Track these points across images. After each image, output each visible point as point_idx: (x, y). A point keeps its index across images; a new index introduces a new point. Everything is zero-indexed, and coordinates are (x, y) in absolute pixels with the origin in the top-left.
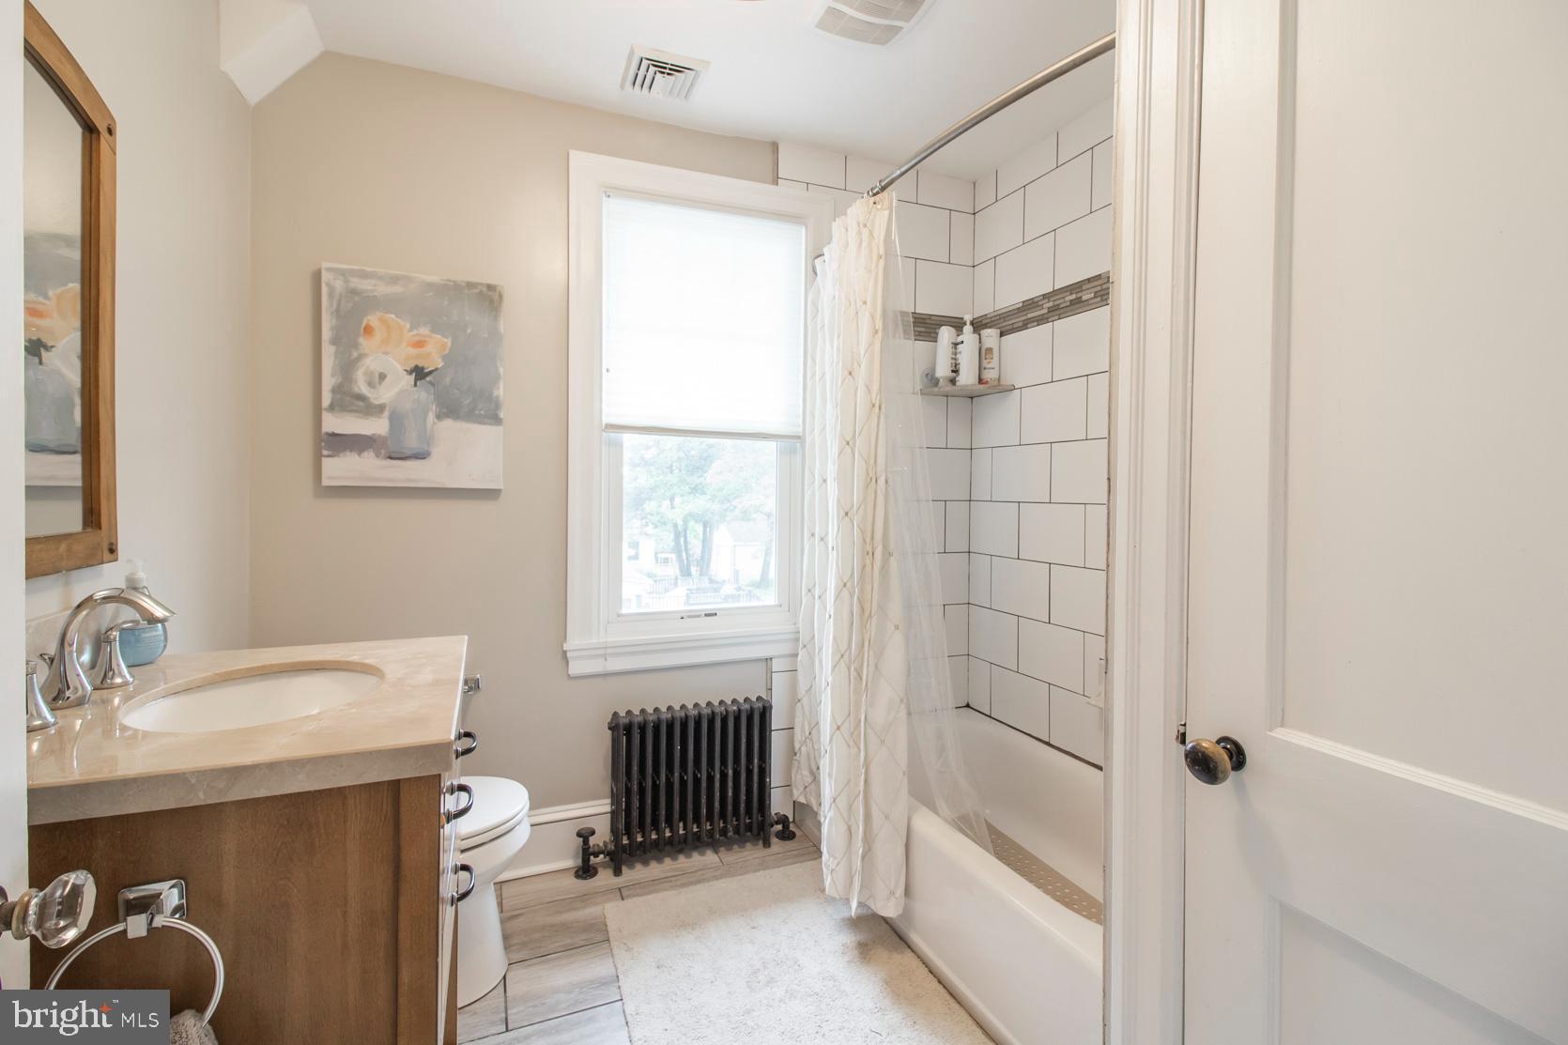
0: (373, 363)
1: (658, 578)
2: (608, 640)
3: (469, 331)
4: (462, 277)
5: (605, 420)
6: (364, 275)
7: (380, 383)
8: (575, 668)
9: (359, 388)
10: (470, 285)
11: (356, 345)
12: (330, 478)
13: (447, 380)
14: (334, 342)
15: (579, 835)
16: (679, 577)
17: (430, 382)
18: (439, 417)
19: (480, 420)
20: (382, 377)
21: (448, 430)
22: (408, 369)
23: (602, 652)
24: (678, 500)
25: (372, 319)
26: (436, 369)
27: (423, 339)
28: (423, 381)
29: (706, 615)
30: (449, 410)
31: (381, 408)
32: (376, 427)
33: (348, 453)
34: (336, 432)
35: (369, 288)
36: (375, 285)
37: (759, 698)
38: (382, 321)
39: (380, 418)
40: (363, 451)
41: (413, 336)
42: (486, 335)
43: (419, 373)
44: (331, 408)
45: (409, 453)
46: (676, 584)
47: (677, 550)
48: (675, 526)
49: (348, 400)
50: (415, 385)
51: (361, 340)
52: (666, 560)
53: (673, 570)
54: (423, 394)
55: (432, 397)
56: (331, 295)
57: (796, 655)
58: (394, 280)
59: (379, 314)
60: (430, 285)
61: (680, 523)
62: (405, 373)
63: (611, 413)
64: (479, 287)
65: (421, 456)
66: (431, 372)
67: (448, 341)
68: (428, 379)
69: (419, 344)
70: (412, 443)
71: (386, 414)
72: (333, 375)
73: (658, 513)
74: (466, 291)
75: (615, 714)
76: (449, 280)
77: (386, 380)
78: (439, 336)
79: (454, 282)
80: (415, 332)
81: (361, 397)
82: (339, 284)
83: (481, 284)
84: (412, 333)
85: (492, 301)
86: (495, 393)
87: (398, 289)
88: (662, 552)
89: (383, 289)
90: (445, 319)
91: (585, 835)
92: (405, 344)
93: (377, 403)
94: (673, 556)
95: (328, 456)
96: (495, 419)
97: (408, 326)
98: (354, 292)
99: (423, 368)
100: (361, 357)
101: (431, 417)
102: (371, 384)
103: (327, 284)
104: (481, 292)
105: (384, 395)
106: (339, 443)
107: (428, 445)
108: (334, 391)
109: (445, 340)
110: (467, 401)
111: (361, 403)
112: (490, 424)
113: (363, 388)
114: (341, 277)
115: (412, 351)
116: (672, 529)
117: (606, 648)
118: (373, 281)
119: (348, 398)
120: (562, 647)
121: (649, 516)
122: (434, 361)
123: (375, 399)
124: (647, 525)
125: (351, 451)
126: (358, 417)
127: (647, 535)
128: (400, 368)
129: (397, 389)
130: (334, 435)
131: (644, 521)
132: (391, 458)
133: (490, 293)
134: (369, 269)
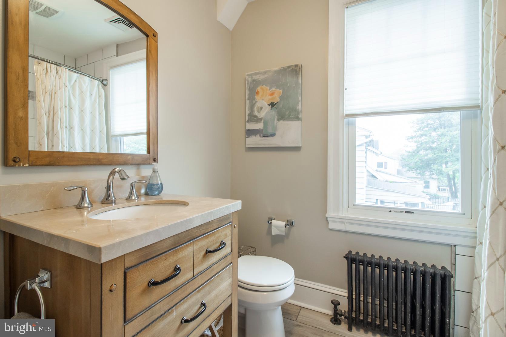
0: (258, 104)
1: (440, 197)
2: (346, 216)
3: (288, 85)
4: (286, 65)
5: (346, 113)
6: (256, 74)
7: (261, 111)
8: (332, 226)
9: (255, 113)
10: (289, 67)
11: (254, 99)
12: (248, 145)
13: (281, 106)
14: (249, 99)
15: (332, 302)
16: (450, 197)
17: (276, 108)
18: (278, 120)
19: (292, 119)
20: (261, 108)
21: (282, 124)
22: (269, 104)
23: (344, 221)
24: (450, 164)
25: (259, 89)
26: (278, 102)
27: (274, 92)
28: (273, 108)
29: (406, 212)
30: (282, 117)
31: (261, 119)
32: (259, 126)
33: (252, 136)
34: (249, 129)
35: (258, 78)
36: (259, 77)
37: (443, 268)
38: (262, 89)
39: (261, 123)
40: (256, 135)
41: (271, 91)
42: (294, 85)
43: (272, 105)
44: (248, 121)
45: (269, 135)
46: (448, 200)
47: (450, 186)
48: (448, 175)
49: (253, 118)
50: (271, 109)
51: (256, 97)
52: (444, 190)
53: (447, 194)
54: (274, 113)
55: (276, 113)
56: (248, 83)
57: (475, 247)
58: (265, 73)
59: (260, 86)
60: (276, 72)
61: (451, 173)
62: (268, 105)
63: (349, 109)
64: (292, 67)
65: (273, 135)
66: (276, 104)
67: (281, 91)
68: (275, 106)
69: (272, 94)
70: (270, 131)
71: (263, 121)
72: (248, 110)
73: (438, 170)
74: (287, 70)
75: (350, 252)
76: (282, 68)
77: (263, 109)
78: (279, 90)
79: (284, 67)
80: (271, 90)
81: (256, 116)
82: (250, 79)
83: (292, 66)
84: (270, 91)
85: (296, 71)
86: (298, 108)
87: (266, 76)
88: (442, 186)
89: (262, 77)
90: (280, 83)
91: (336, 304)
92: (268, 95)
93: (260, 117)
94: (448, 188)
95: (247, 137)
96: (297, 118)
97: (269, 88)
98: (254, 81)
99: (273, 103)
100: (256, 102)
101: (276, 120)
102: (258, 112)
103: (247, 80)
104: (293, 68)
105: (262, 115)
106: (250, 133)
107: (275, 131)
108: (249, 115)
109: (280, 91)
110: (288, 113)
111: (256, 119)
112: (296, 121)
113: (256, 113)
114: (251, 77)
115: (270, 97)
116: (446, 176)
117: (345, 219)
118: (259, 75)
119: (252, 117)
120: (325, 216)
121: (433, 171)
122: (277, 99)
123: (259, 116)
124: (433, 174)
125: (253, 135)
126: (255, 123)
127: (433, 178)
128: (266, 104)
129: (265, 112)
130: (249, 130)
131: (431, 173)
132: (264, 137)
133: (296, 68)
134: (258, 71)
